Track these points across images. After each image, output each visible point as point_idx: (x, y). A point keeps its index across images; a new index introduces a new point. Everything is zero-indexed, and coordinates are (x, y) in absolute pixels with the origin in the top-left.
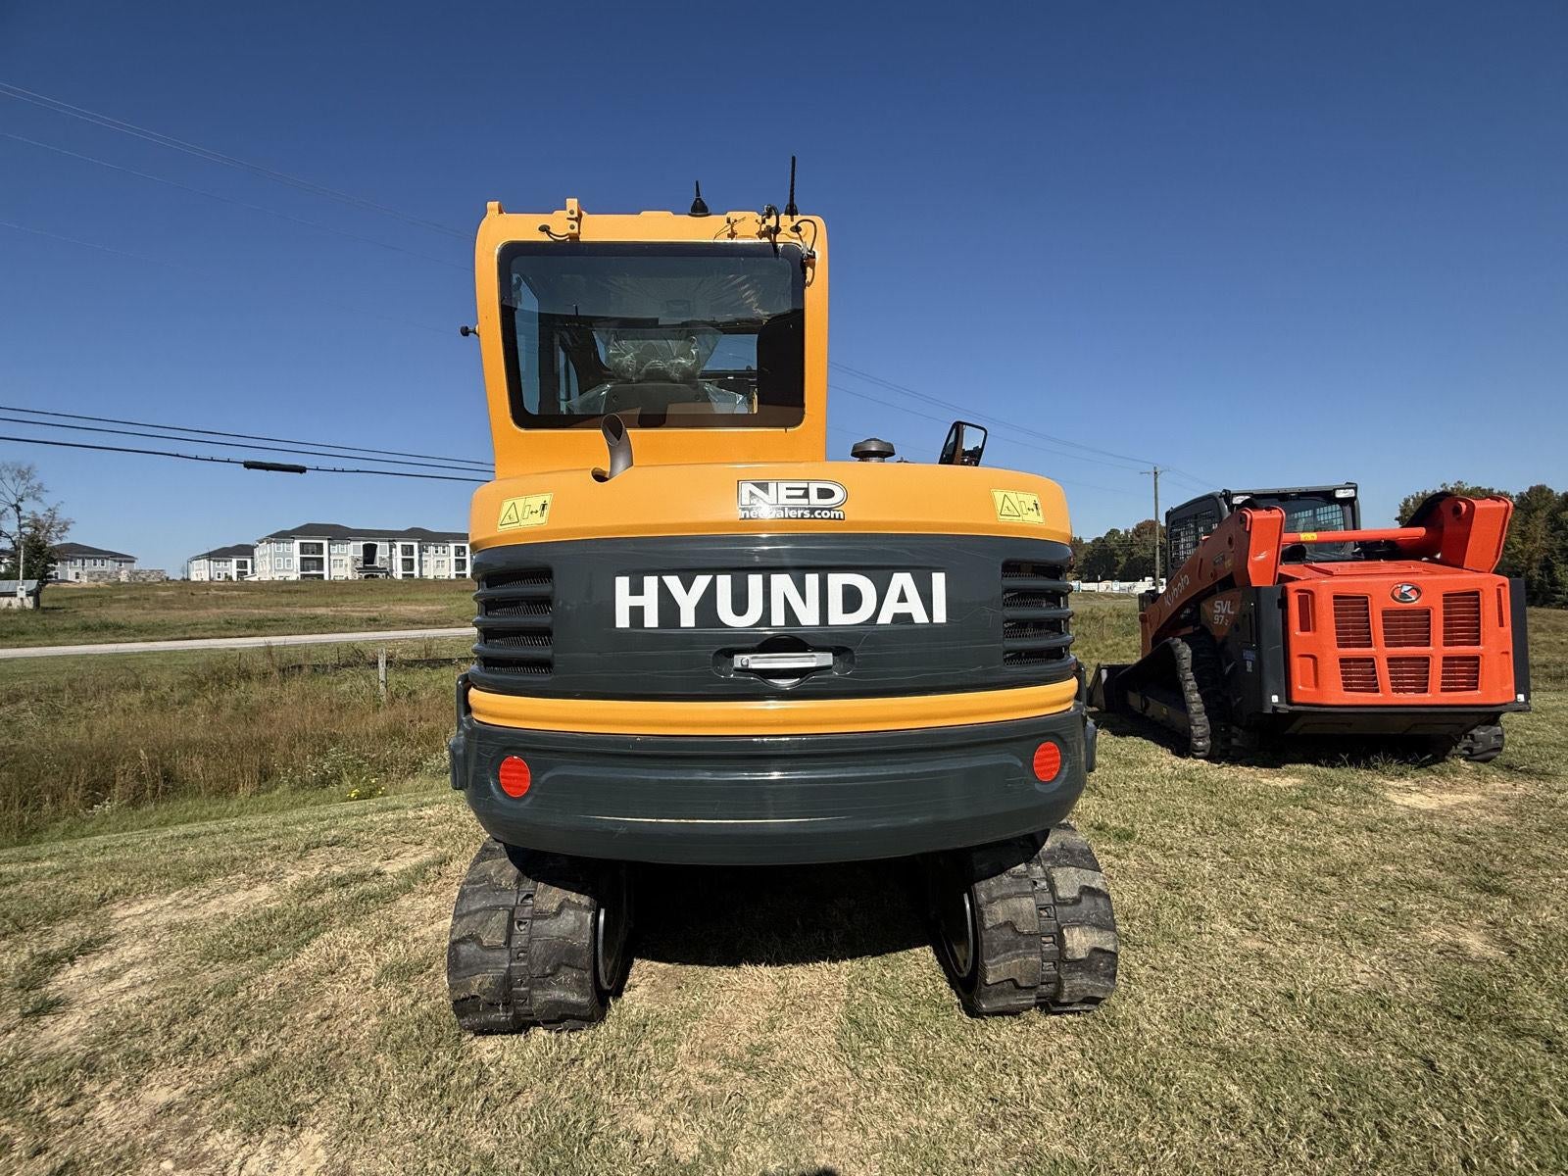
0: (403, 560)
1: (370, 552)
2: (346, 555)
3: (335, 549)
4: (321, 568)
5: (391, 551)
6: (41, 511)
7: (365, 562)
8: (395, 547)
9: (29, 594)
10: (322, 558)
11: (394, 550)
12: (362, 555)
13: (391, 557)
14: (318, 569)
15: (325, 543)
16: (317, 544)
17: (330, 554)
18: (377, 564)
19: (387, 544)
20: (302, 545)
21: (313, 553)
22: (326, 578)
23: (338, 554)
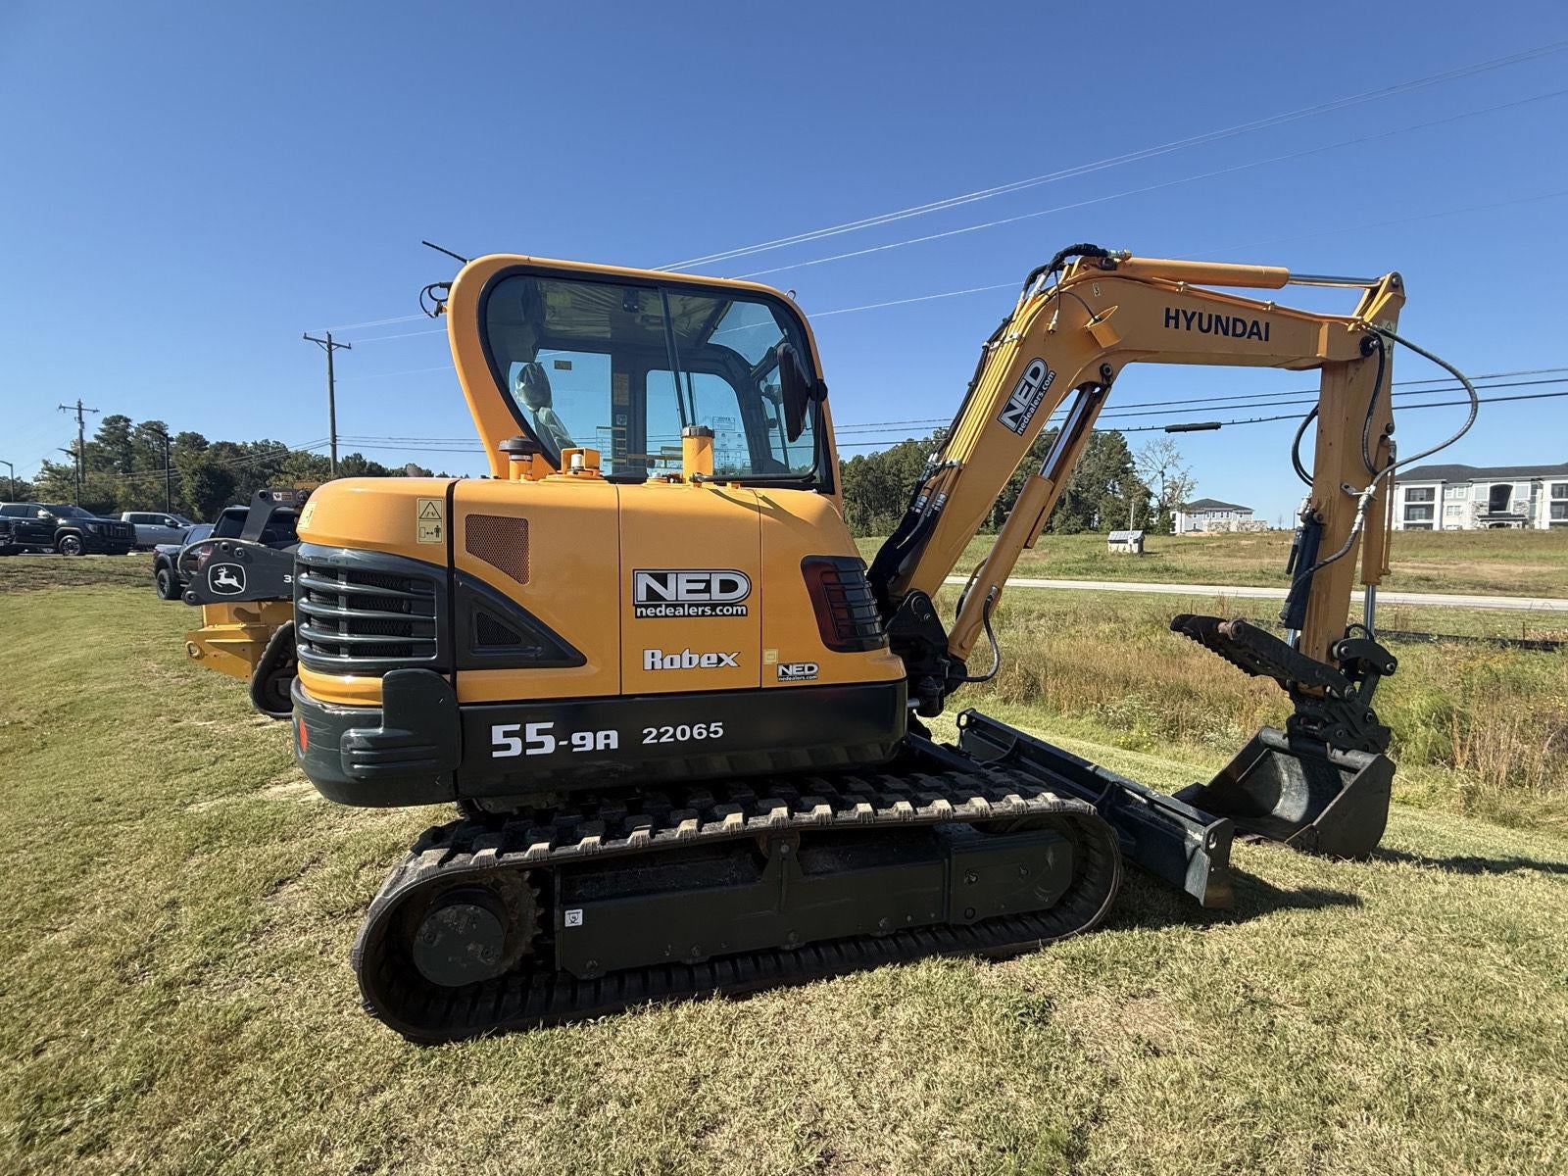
0: (1553, 504)
1: (1500, 496)
2: (1465, 500)
3: (1450, 494)
4: (1430, 515)
5: (1534, 492)
6: (1177, 474)
7: (1492, 508)
8: (1541, 487)
9: (1136, 541)
10: (1433, 506)
11: (1539, 491)
12: (1488, 499)
13: (1533, 500)
14: (1427, 518)
15: (1438, 488)
16: (1427, 489)
17: (1443, 500)
18: (1511, 509)
19: (1529, 485)
20: (1409, 491)
21: (1422, 499)
22: (1436, 528)
23: (1455, 499)
